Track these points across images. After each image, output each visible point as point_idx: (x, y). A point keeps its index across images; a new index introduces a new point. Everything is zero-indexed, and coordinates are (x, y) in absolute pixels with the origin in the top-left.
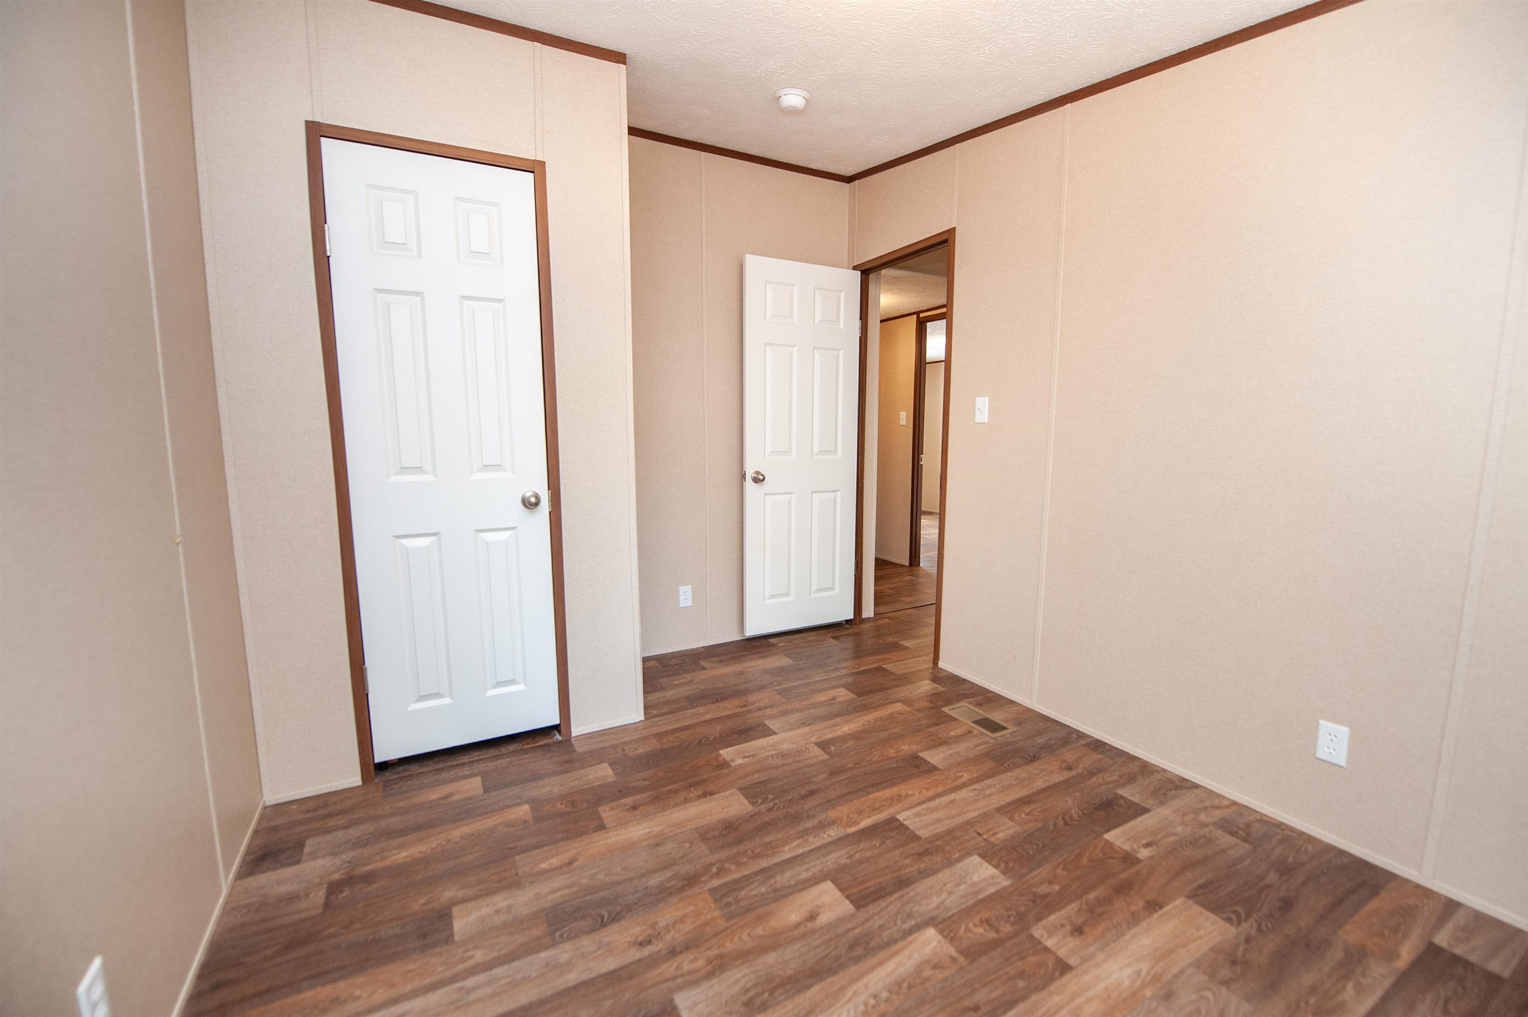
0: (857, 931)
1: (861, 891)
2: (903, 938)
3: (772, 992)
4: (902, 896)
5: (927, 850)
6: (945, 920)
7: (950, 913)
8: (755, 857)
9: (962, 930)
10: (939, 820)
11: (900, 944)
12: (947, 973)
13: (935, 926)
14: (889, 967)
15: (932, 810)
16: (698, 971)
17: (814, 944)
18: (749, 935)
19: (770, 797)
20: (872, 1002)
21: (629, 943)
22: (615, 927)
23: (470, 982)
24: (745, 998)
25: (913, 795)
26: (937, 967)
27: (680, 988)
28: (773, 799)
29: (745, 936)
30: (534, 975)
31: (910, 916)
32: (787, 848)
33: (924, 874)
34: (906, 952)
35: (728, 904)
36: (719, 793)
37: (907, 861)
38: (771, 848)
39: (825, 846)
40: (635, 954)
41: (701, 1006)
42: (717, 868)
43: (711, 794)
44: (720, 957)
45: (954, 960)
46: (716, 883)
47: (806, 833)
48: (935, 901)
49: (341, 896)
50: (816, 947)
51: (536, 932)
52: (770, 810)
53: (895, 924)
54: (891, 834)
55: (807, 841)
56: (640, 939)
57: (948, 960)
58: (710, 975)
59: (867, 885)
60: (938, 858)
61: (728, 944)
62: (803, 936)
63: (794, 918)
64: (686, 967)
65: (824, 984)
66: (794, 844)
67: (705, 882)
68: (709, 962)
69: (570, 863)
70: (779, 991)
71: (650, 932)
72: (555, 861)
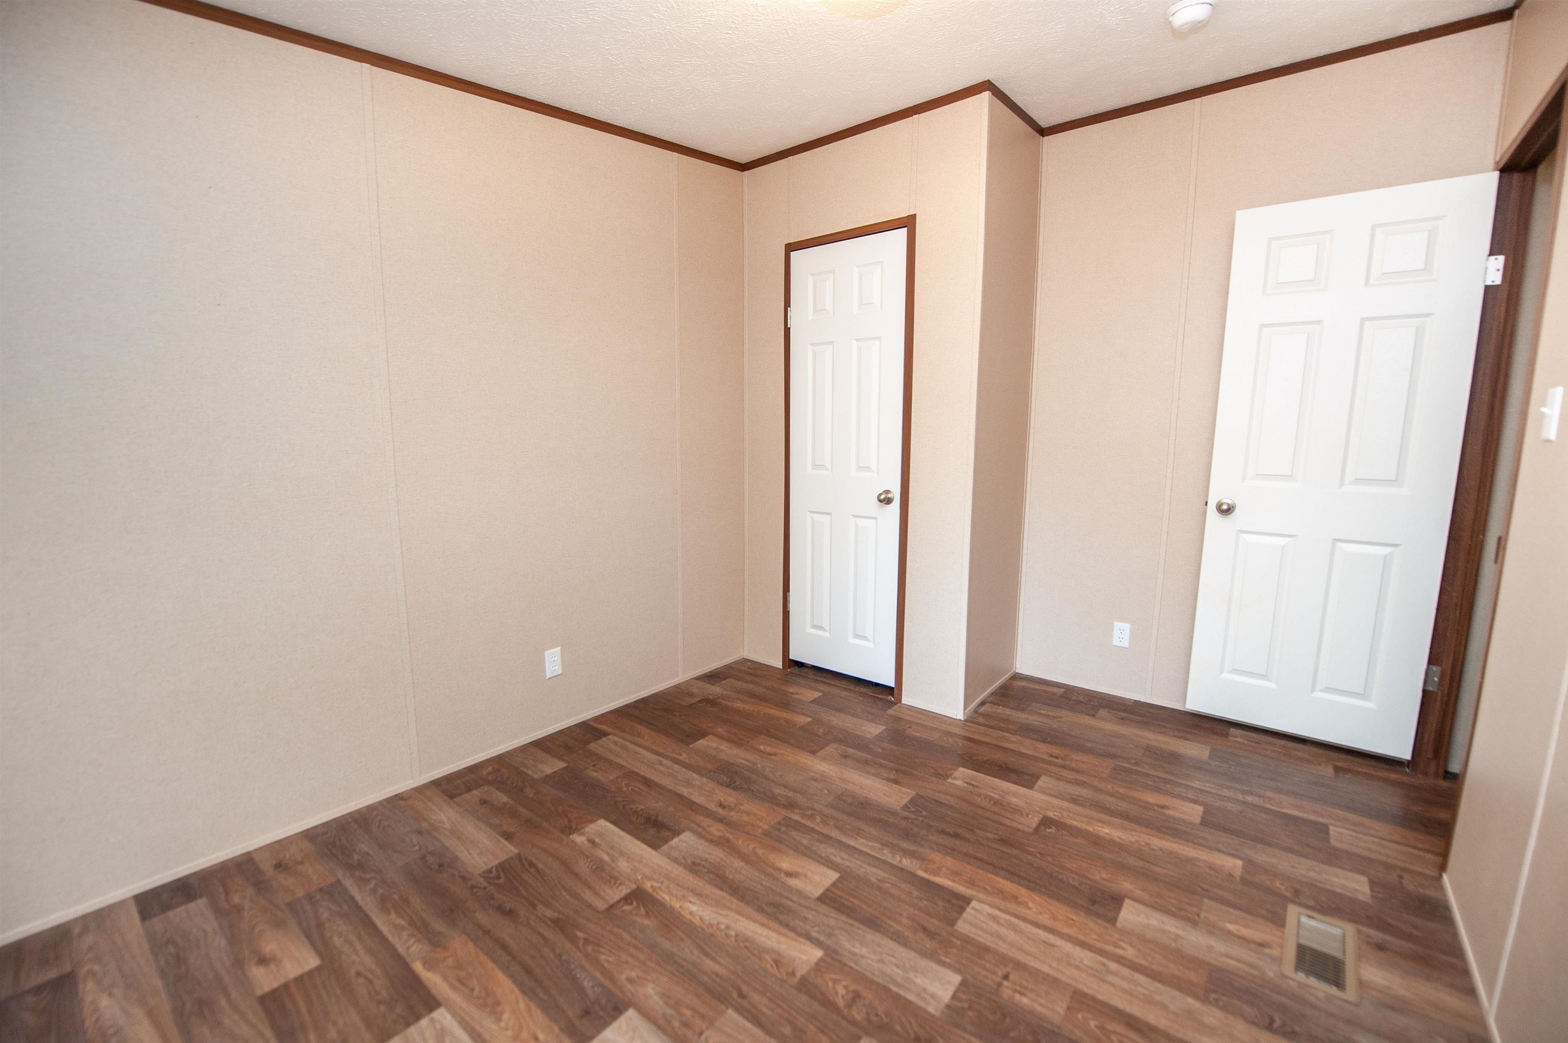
0: (791, 904)
1: (841, 897)
2: (800, 935)
3: (710, 872)
4: (852, 925)
5: (936, 934)
6: (840, 962)
7: (852, 965)
8: (840, 829)
9: (833, 976)
10: (999, 937)
11: (793, 935)
12: (774, 971)
13: (826, 955)
14: (760, 930)
15: (1015, 929)
16: (710, 834)
17: (764, 883)
18: (753, 849)
19: (924, 813)
20: (723, 927)
21: (720, 800)
22: (728, 790)
23: (664, 761)
24: (698, 861)
25: (1030, 909)
26: (777, 963)
27: (695, 832)
28: (922, 816)
29: (751, 847)
30: (680, 778)
31: (830, 935)
32: (862, 841)
33: (897, 937)
34: (783, 939)
35: (779, 830)
36: (902, 786)
37: (905, 921)
38: (858, 832)
39: (885, 862)
40: (712, 806)
41: (685, 845)
42: (812, 814)
43: (896, 782)
44: (728, 840)
45: (793, 974)
46: (797, 818)
47: (893, 848)
48: (864, 951)
49: (699, 705)
50: (762, 885)
51: (709, 766)
52: (905, 818)
53: (812, 927)
54: (940, 903)
55: (882, 850)
56: (725, 803)
57: (790, 970)
58: (711, 841)
59: (851, 899)
60: (929, 944)
61: (740, 841)
62: (769, 875)
63: (785, 865)
64: (712, 830)
65: (728, 897)
66: (871, 844)
67: (793, 812)
68: (720, 837)
69: (771, 755)
70: (711, 876)
71: (733, 805)
72: (768, 749)
